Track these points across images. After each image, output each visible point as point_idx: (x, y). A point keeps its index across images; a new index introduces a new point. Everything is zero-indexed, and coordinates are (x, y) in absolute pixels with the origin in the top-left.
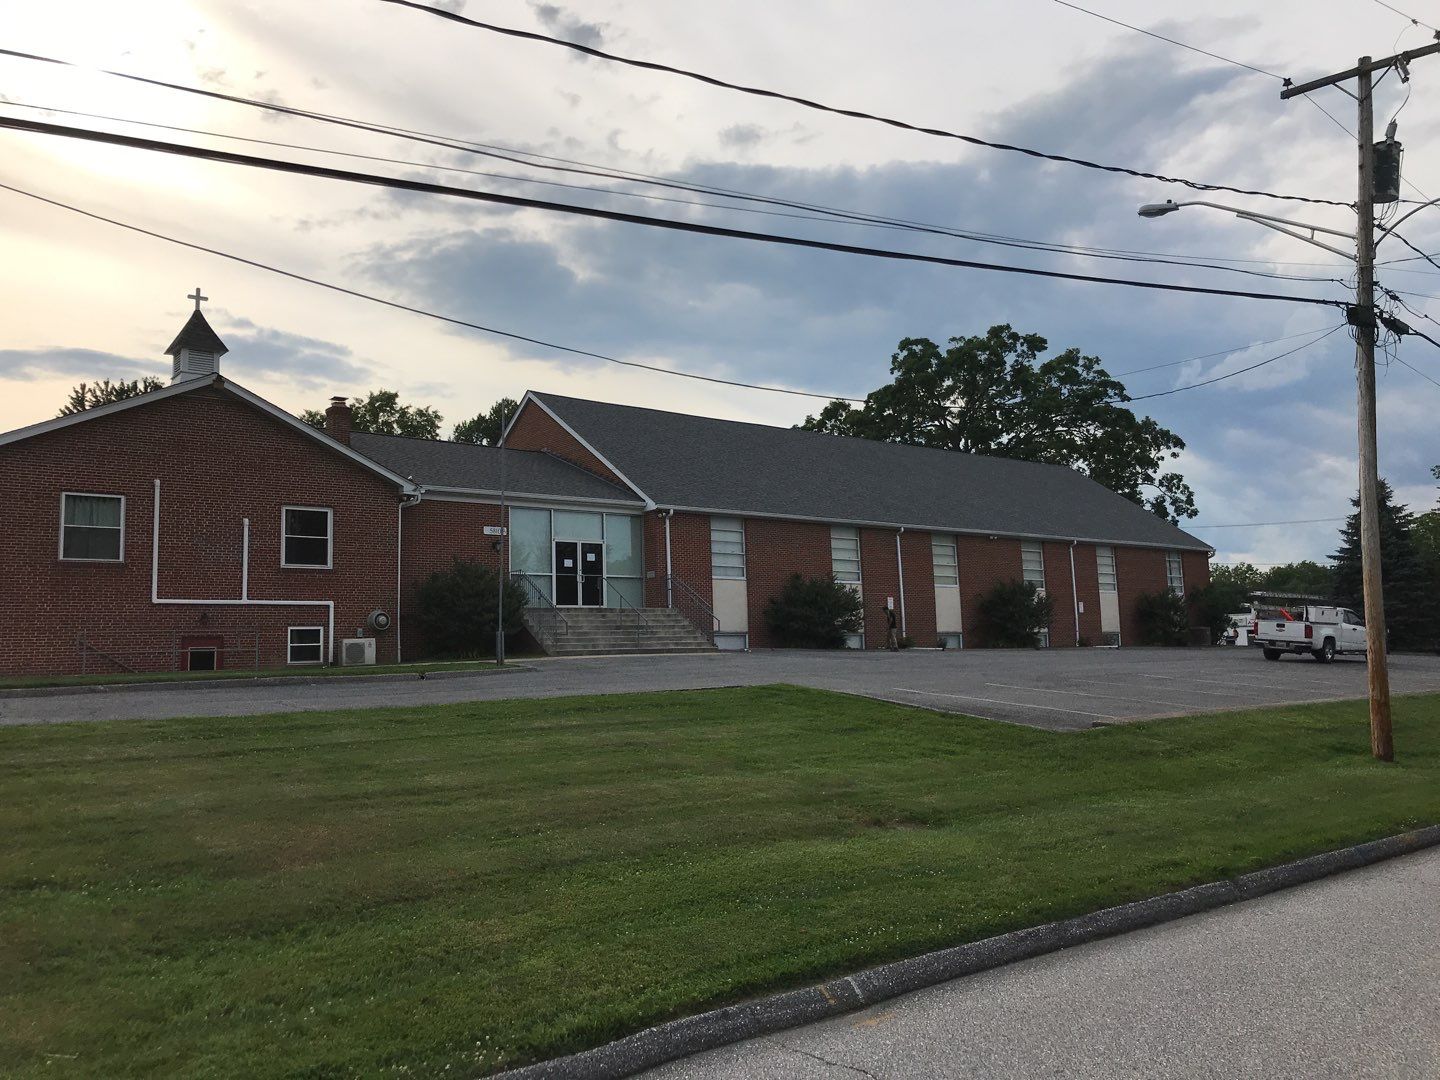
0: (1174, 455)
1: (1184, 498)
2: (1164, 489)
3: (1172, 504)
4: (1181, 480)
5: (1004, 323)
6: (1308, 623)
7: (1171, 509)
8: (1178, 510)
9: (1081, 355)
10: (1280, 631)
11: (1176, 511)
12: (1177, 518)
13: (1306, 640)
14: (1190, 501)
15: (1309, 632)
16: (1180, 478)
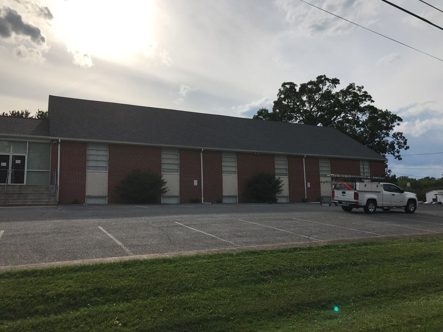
0: (398, 124)
1: (402, 142)
2: (395, 138)
3: (397, 144)
4: (402, 135)
5: (323, 75)
6: (356, 191)
7: (396, 146)
8: (400, 147)
9: (356, 85)
10: (344, 195)
11: (398, 147)
12: (399, 150)
13: (355, 201)
14: (405, 143)
15: (356, 196)
16: (401, 134)
